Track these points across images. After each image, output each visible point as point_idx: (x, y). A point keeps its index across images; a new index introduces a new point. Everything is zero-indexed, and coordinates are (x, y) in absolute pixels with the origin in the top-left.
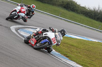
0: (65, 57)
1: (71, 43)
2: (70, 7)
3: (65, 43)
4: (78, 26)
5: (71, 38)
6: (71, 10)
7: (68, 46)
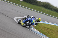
0: (44, 35)
1: (48, 27)
2: (47, 7)
3: (44, 27)
4: (52, 17)
5: (48, 24)
6: (48, 8)
7: (46, 29)
